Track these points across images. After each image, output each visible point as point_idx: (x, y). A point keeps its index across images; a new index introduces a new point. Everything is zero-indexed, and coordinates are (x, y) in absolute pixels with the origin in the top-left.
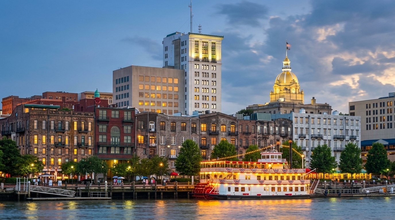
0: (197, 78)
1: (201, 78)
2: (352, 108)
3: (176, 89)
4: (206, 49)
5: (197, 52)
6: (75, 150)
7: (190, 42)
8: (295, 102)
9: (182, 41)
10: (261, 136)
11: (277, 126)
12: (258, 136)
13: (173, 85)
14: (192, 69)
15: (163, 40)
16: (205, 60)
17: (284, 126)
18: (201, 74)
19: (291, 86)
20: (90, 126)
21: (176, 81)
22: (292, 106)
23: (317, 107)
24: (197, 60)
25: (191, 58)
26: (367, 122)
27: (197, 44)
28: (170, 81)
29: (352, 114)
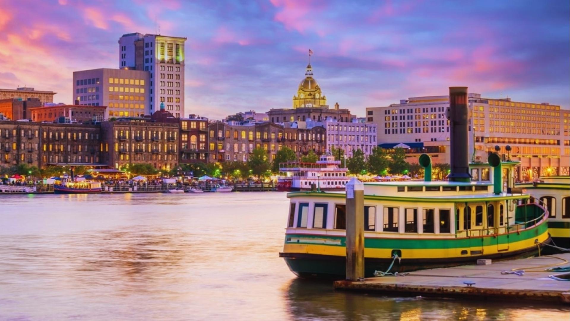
0: (163, 80)
1: (166, 80)
2: (370, 113)
3: (142, 91)
4: (171, 50)
5: (163, 54)
6: (166, 156)
7: (156, 44)
8: (323, 108)
9: (146, 42)
10: (302, 142)
11: (314, 133)
12: (299, 143)
13: (140, 87)
14: (158, 70)
15: (119, 39)
16: (171, 61)
17: (319, 133)
18: (166, 76)
19: (315, 92)
20: (175, 136)
21: (142, 82)
22: (320, 111)
23: (339, 112)
24: (163, 61)
25: (158, 60)
26: (386, 127)
27: (163, 45)
28: (137, 82)
29: (370, 120)
